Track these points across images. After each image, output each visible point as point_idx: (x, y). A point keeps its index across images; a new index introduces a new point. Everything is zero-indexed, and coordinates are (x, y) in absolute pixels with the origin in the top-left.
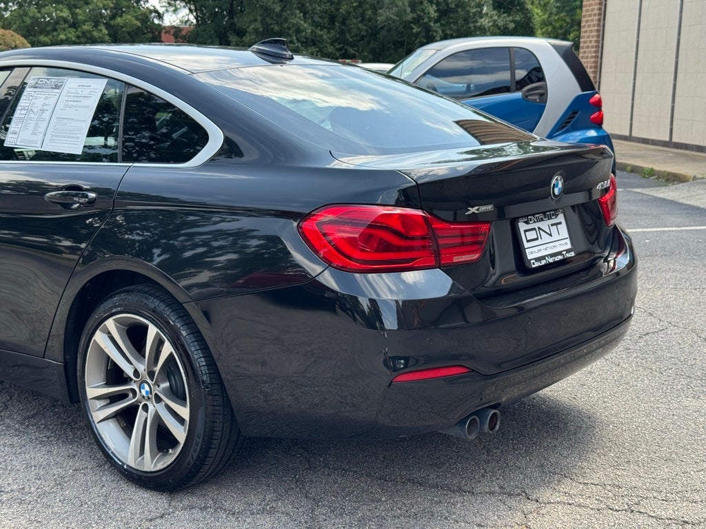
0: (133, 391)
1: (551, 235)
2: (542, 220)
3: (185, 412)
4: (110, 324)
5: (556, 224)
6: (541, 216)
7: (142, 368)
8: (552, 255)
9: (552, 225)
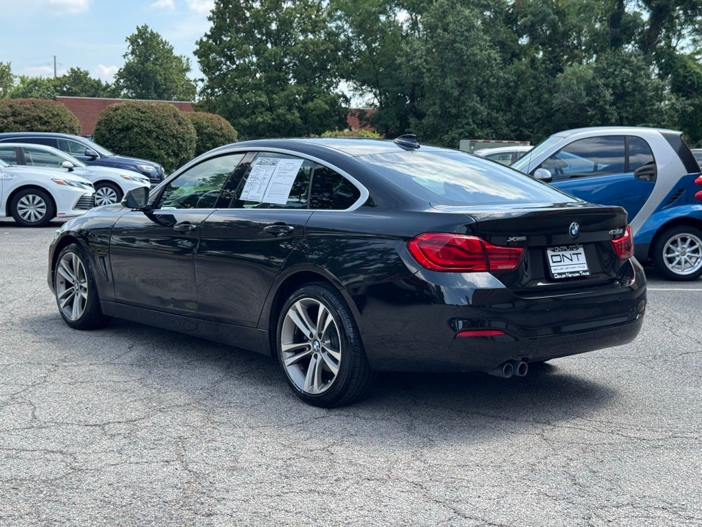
0: (309, 346)
1: (572, 260)
2: (565, 250)
3: (338, 356)
4: (298, 305)
5: (577, 254)
6: (565, 248)
7: (315, 332)
8: (571, 273)
9: (573, 254)
